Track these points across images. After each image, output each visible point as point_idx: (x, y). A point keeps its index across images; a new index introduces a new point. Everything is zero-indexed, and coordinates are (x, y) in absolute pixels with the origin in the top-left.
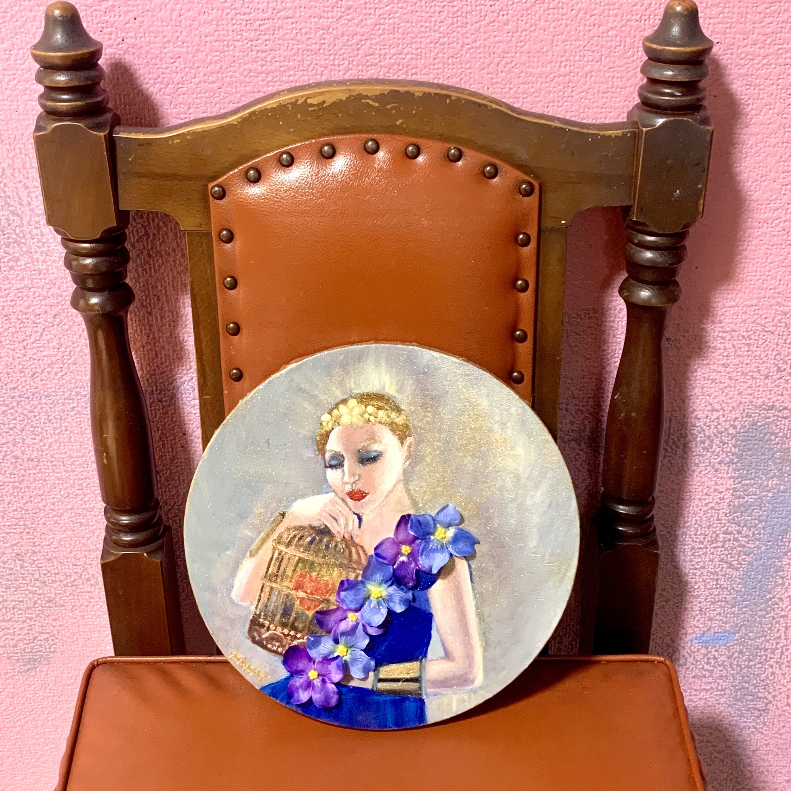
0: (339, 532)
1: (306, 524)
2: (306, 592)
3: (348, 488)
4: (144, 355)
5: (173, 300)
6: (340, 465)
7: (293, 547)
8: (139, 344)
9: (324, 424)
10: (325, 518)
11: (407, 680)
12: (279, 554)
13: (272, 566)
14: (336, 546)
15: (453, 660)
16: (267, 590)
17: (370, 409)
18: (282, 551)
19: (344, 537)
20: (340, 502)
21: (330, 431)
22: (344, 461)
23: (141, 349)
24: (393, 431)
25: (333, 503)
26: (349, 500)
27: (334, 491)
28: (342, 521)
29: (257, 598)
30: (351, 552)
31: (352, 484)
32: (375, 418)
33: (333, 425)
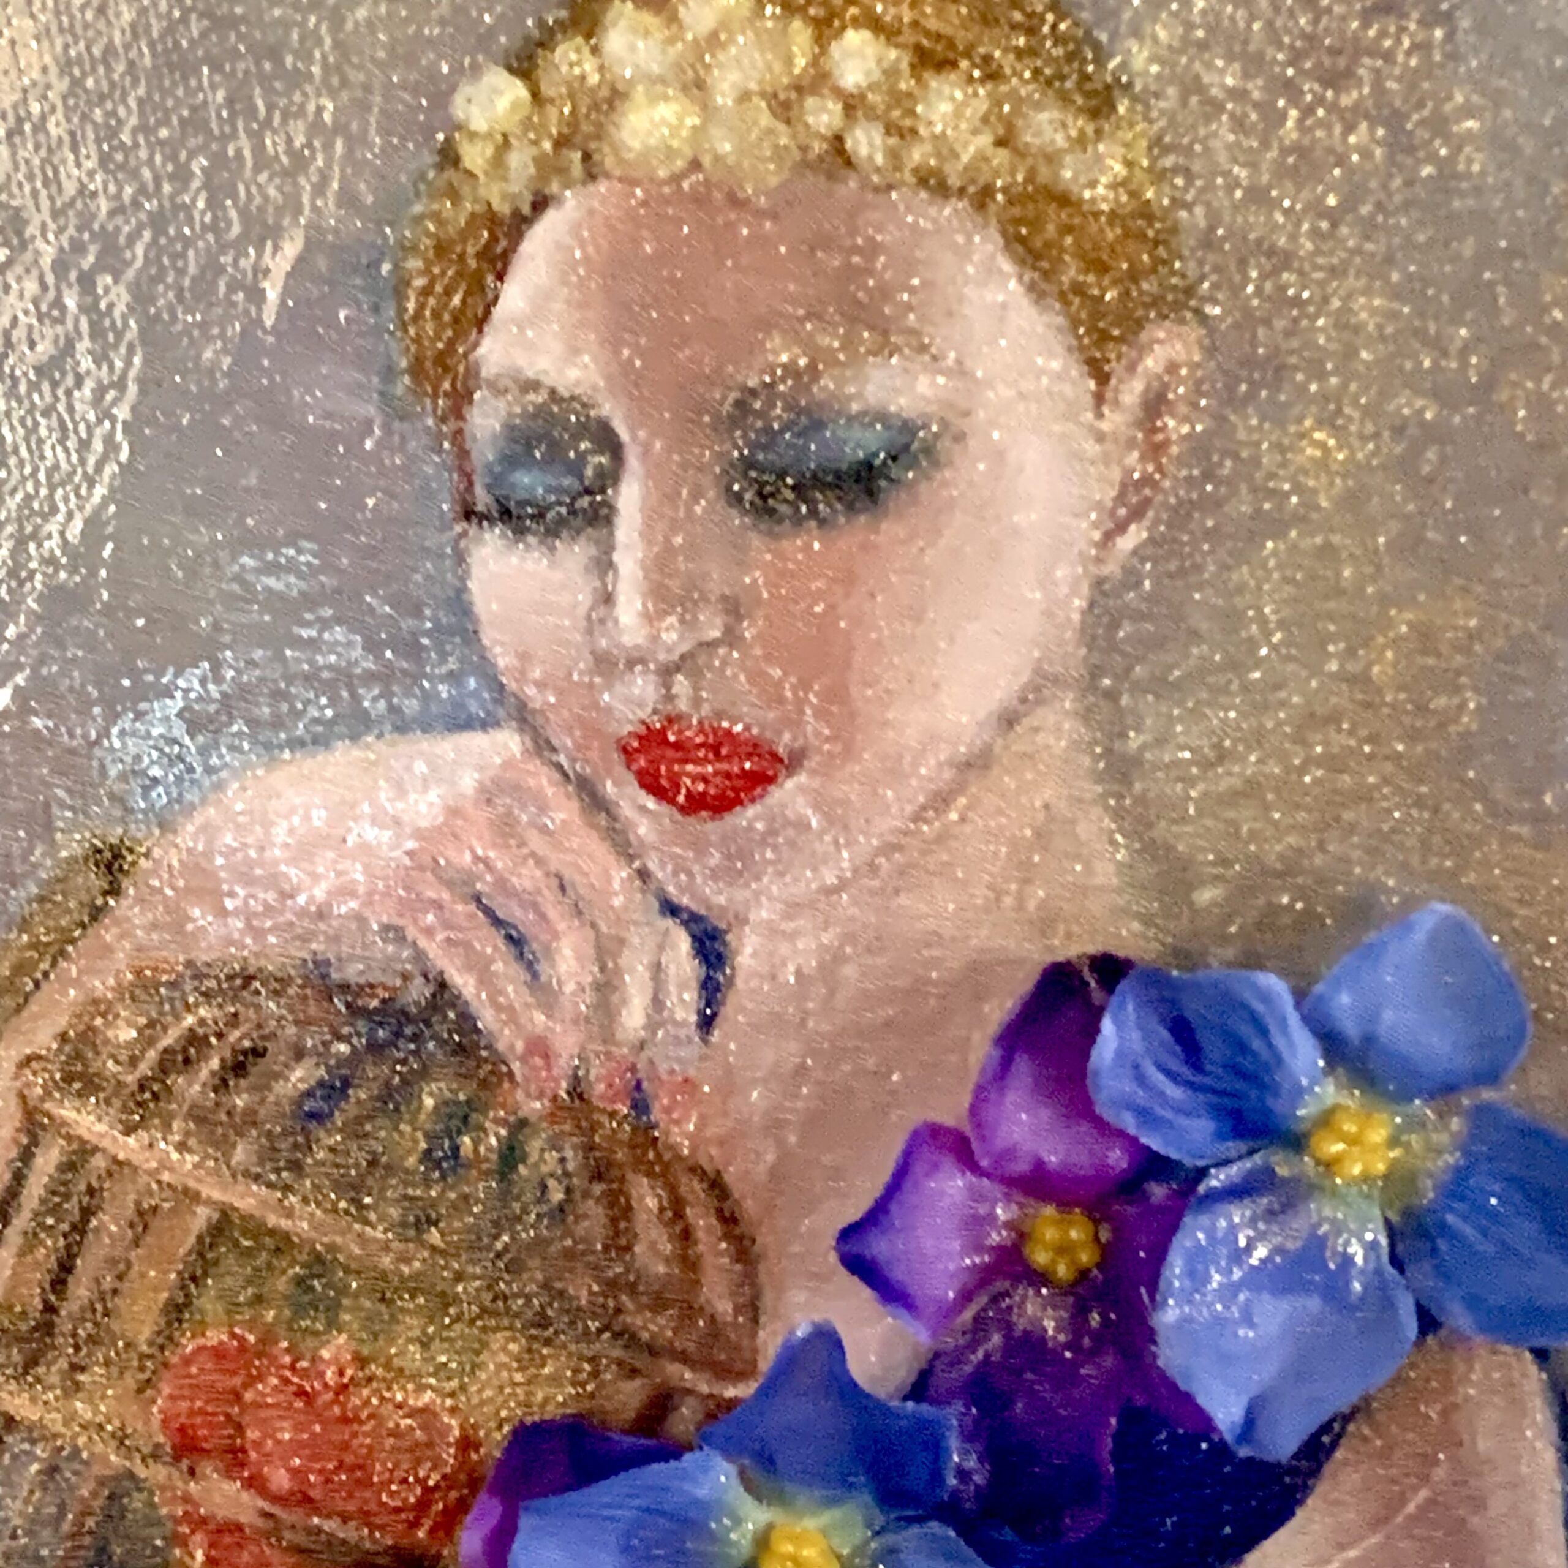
0: (538, 1048)
1: (283, 954)
2: (256, 1483)
3: (635, 702)
6: (585, 509)
9: (475, 156)
10: (440, 920)
12: (70, 1166)
14: (512, 1152)
17: (859, 58)
18: (88, 1149)
19: (577, 1091)
20: (564, 804)
21: (522, 221)
22: (610, 477)
24: (1033, 257)
26: (633, 802)
27: (520, 714)
28: (570, 961)
30: (627, 1211)
31: (667, 672)
32: (893, 141)
33: (548, 168)
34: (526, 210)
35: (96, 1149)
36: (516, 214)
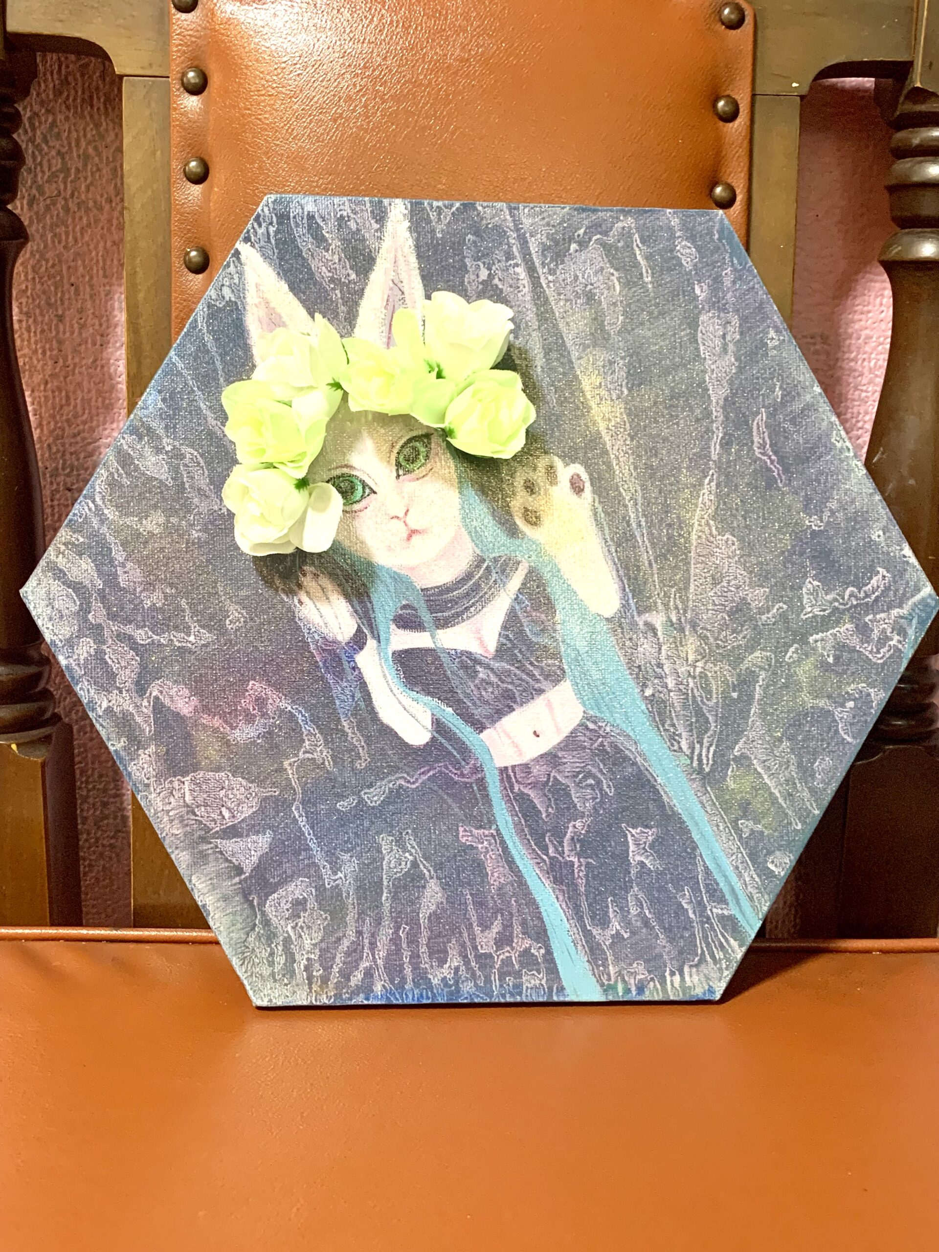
4: (46, 397)
5: (103, 294)
8: (37, 378)
23: (42, 388)
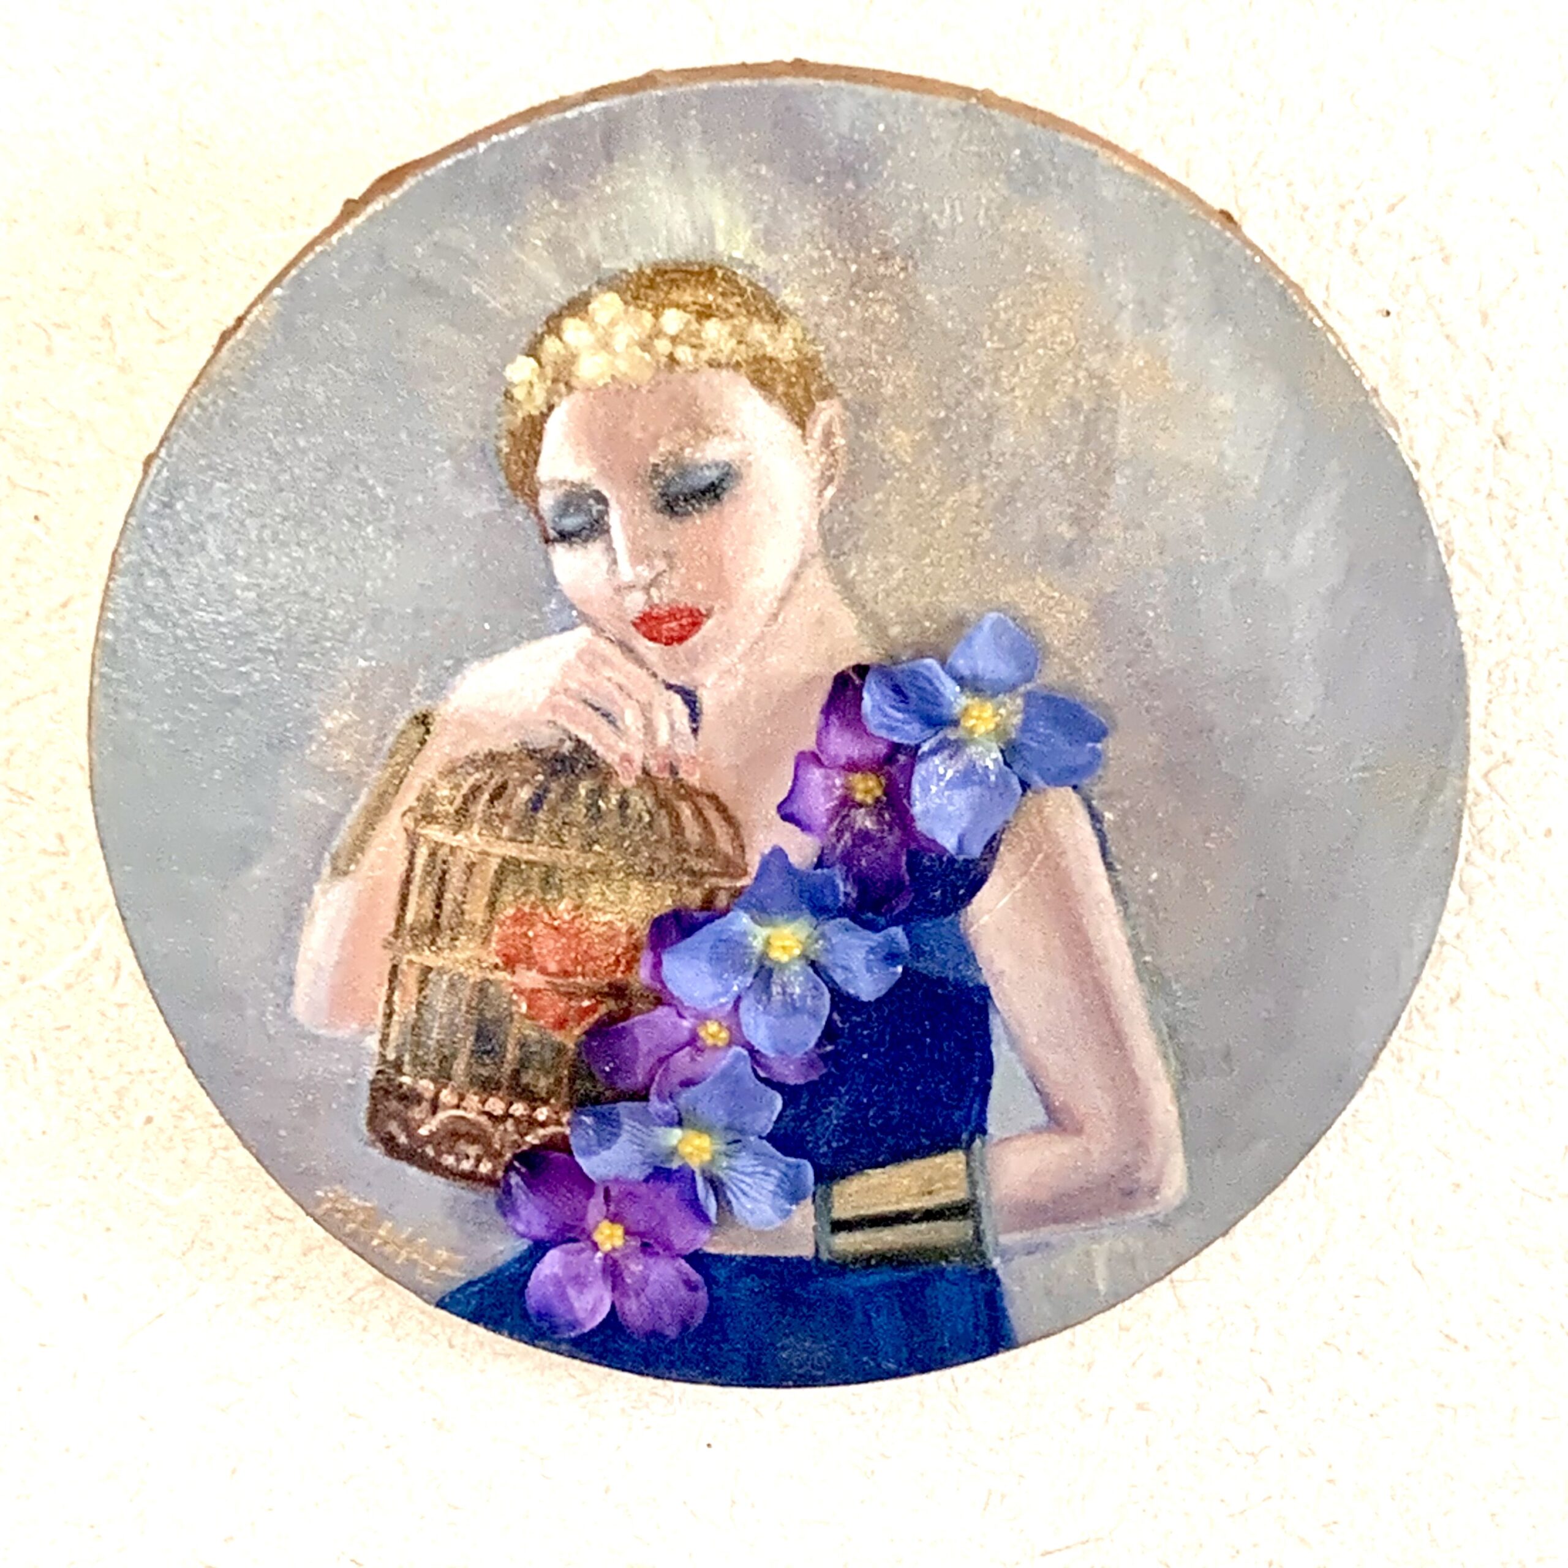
0: (626, 758)
1: (506, 743)
2: (543, 971)
3: (636, 603)
6: (597, 528)
7: (476, 828)
9: (519, 393)
10: (572, 715)
11: (929, 1215)
12: (433, 854)
13: (413, 899)
14: (623, 804)
15: (1079, 1131)
16: (410, 978)
17: (673, 320)
18: (439, 845)
19: (646, 772)
20: (614, 653)
21: (545, 416)
24: (763, 386)
25: (589, 659)
26: (643, 645)
27: (586, 619)
28: (631, 718)
29: (381, 1007)
30: (678, 817)
31: (647, 589)
32: (694, 351)
33: (550, 392)
34: (545, 410)
35: (443, 844)
36: (542, 413)
